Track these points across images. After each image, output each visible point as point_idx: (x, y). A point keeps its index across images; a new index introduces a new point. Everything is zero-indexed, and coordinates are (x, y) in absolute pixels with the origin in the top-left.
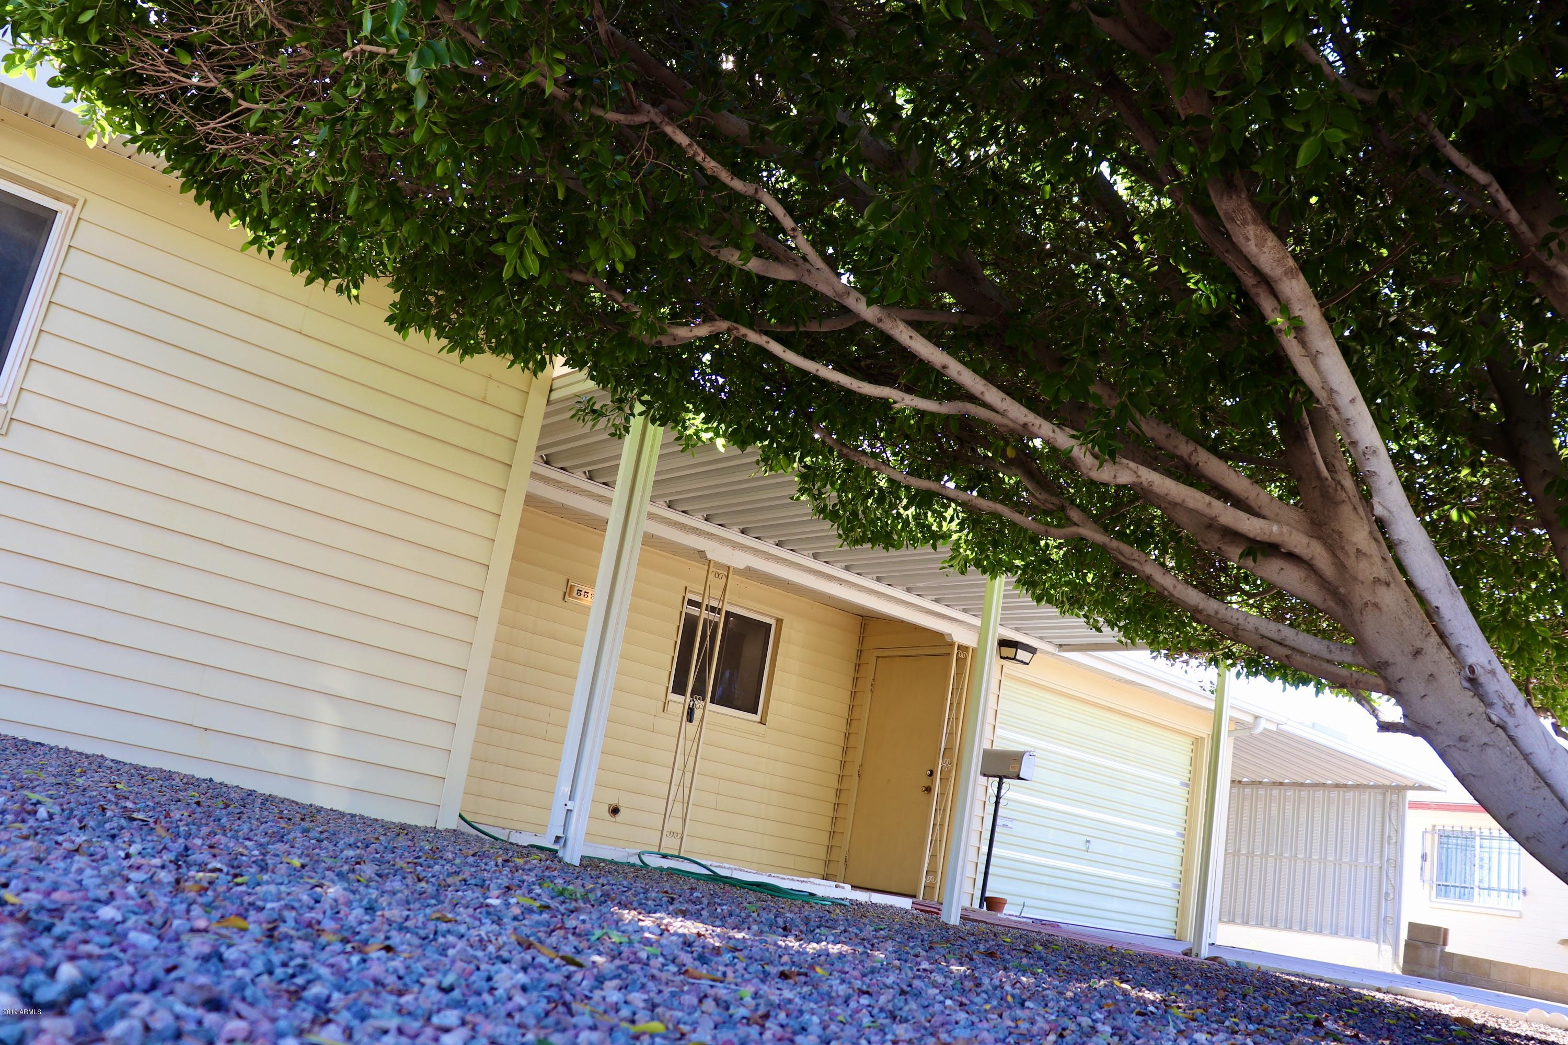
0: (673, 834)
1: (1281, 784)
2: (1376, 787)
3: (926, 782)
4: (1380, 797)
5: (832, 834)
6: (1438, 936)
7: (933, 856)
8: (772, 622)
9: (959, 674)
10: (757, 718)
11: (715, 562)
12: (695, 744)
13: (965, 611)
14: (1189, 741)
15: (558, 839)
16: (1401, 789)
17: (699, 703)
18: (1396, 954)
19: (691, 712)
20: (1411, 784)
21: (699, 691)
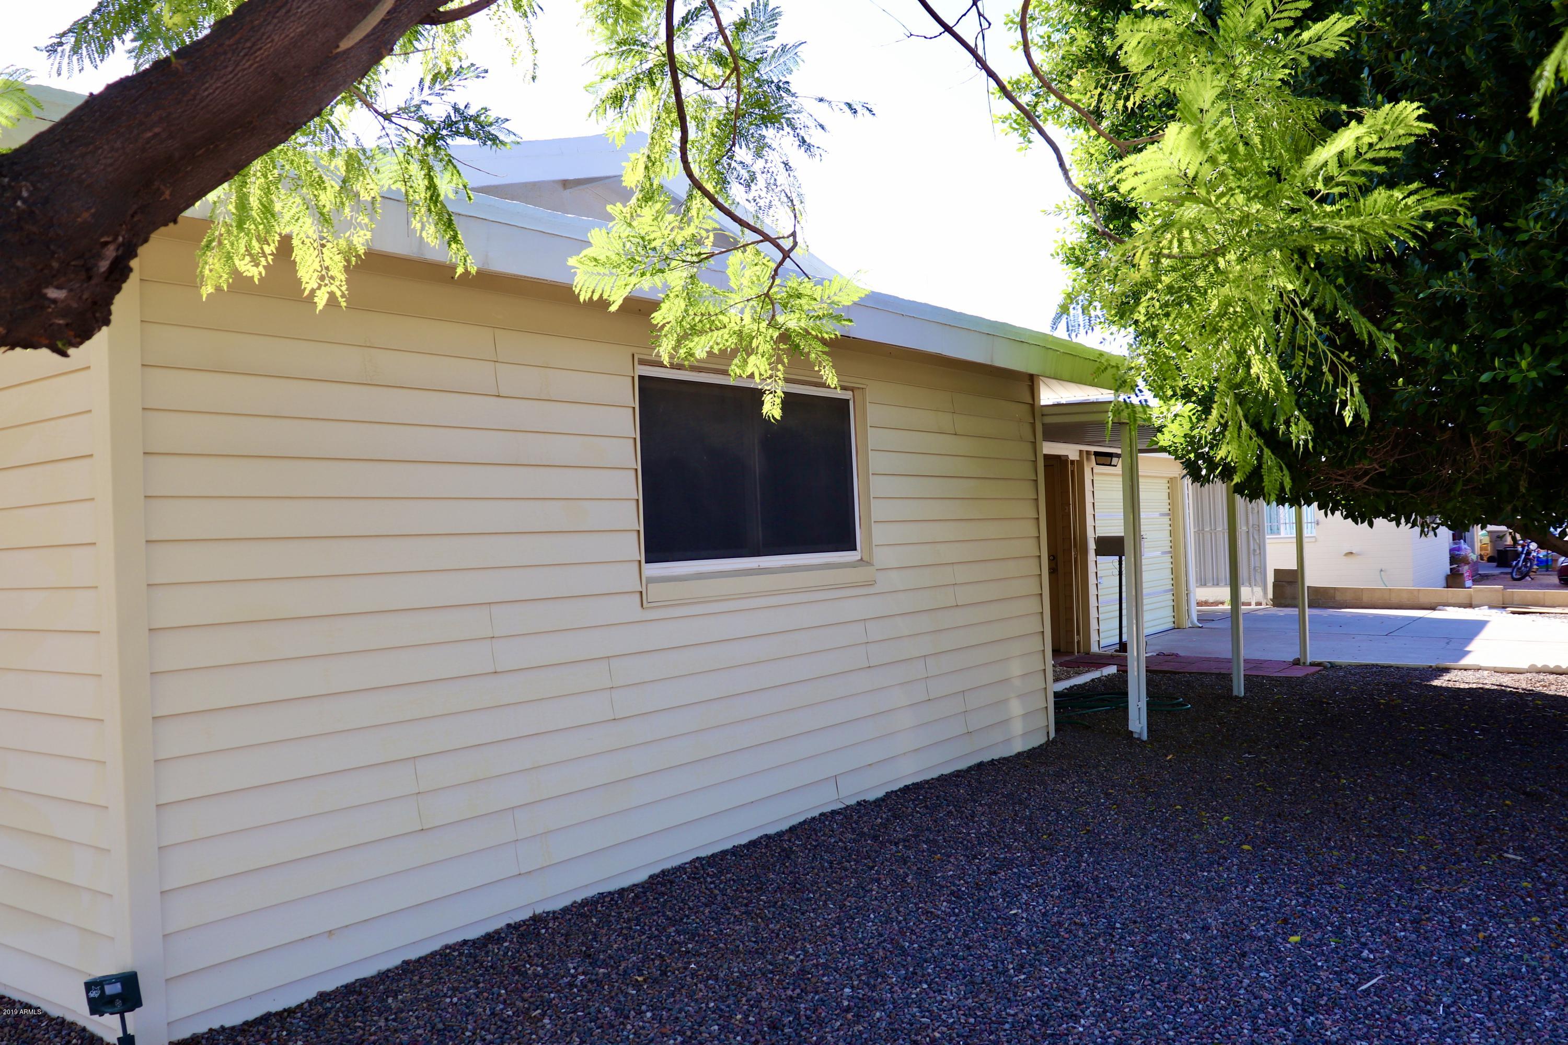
6: (1297, 576)
14: (1166, 481)
18: (1265, 592)
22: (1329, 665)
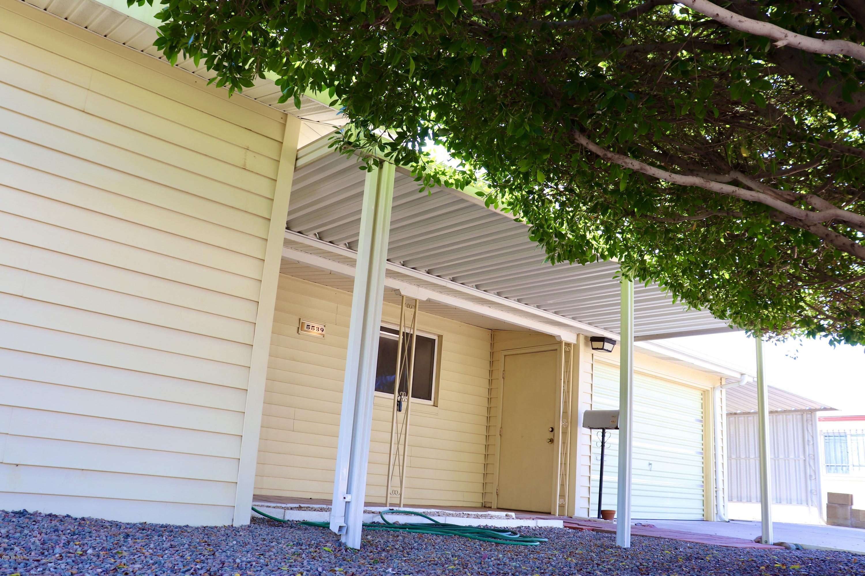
0: (394, 492)
1: (735, 414)
2: (796, 411)
3: (550, 436)
4: (799, 417)
5: (485, 475)
6: (847, 500)
7: (562, 485)
8: (435, 337)
9: (567, 361)
10: (431, 403)
11: (407, 297)
12: (404, 426)
13: (574, 318)
14: (699, 393)
15: (341, 527)
16: (812, 411)
17: (404, 398)
18: (821, 513)
19: (399, 404)
20: (818, 407)
21: (403, 388)
22: (795, 547)
